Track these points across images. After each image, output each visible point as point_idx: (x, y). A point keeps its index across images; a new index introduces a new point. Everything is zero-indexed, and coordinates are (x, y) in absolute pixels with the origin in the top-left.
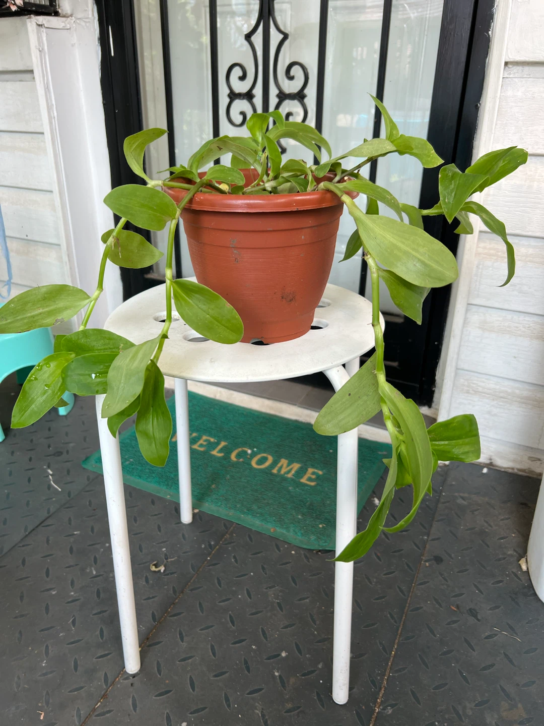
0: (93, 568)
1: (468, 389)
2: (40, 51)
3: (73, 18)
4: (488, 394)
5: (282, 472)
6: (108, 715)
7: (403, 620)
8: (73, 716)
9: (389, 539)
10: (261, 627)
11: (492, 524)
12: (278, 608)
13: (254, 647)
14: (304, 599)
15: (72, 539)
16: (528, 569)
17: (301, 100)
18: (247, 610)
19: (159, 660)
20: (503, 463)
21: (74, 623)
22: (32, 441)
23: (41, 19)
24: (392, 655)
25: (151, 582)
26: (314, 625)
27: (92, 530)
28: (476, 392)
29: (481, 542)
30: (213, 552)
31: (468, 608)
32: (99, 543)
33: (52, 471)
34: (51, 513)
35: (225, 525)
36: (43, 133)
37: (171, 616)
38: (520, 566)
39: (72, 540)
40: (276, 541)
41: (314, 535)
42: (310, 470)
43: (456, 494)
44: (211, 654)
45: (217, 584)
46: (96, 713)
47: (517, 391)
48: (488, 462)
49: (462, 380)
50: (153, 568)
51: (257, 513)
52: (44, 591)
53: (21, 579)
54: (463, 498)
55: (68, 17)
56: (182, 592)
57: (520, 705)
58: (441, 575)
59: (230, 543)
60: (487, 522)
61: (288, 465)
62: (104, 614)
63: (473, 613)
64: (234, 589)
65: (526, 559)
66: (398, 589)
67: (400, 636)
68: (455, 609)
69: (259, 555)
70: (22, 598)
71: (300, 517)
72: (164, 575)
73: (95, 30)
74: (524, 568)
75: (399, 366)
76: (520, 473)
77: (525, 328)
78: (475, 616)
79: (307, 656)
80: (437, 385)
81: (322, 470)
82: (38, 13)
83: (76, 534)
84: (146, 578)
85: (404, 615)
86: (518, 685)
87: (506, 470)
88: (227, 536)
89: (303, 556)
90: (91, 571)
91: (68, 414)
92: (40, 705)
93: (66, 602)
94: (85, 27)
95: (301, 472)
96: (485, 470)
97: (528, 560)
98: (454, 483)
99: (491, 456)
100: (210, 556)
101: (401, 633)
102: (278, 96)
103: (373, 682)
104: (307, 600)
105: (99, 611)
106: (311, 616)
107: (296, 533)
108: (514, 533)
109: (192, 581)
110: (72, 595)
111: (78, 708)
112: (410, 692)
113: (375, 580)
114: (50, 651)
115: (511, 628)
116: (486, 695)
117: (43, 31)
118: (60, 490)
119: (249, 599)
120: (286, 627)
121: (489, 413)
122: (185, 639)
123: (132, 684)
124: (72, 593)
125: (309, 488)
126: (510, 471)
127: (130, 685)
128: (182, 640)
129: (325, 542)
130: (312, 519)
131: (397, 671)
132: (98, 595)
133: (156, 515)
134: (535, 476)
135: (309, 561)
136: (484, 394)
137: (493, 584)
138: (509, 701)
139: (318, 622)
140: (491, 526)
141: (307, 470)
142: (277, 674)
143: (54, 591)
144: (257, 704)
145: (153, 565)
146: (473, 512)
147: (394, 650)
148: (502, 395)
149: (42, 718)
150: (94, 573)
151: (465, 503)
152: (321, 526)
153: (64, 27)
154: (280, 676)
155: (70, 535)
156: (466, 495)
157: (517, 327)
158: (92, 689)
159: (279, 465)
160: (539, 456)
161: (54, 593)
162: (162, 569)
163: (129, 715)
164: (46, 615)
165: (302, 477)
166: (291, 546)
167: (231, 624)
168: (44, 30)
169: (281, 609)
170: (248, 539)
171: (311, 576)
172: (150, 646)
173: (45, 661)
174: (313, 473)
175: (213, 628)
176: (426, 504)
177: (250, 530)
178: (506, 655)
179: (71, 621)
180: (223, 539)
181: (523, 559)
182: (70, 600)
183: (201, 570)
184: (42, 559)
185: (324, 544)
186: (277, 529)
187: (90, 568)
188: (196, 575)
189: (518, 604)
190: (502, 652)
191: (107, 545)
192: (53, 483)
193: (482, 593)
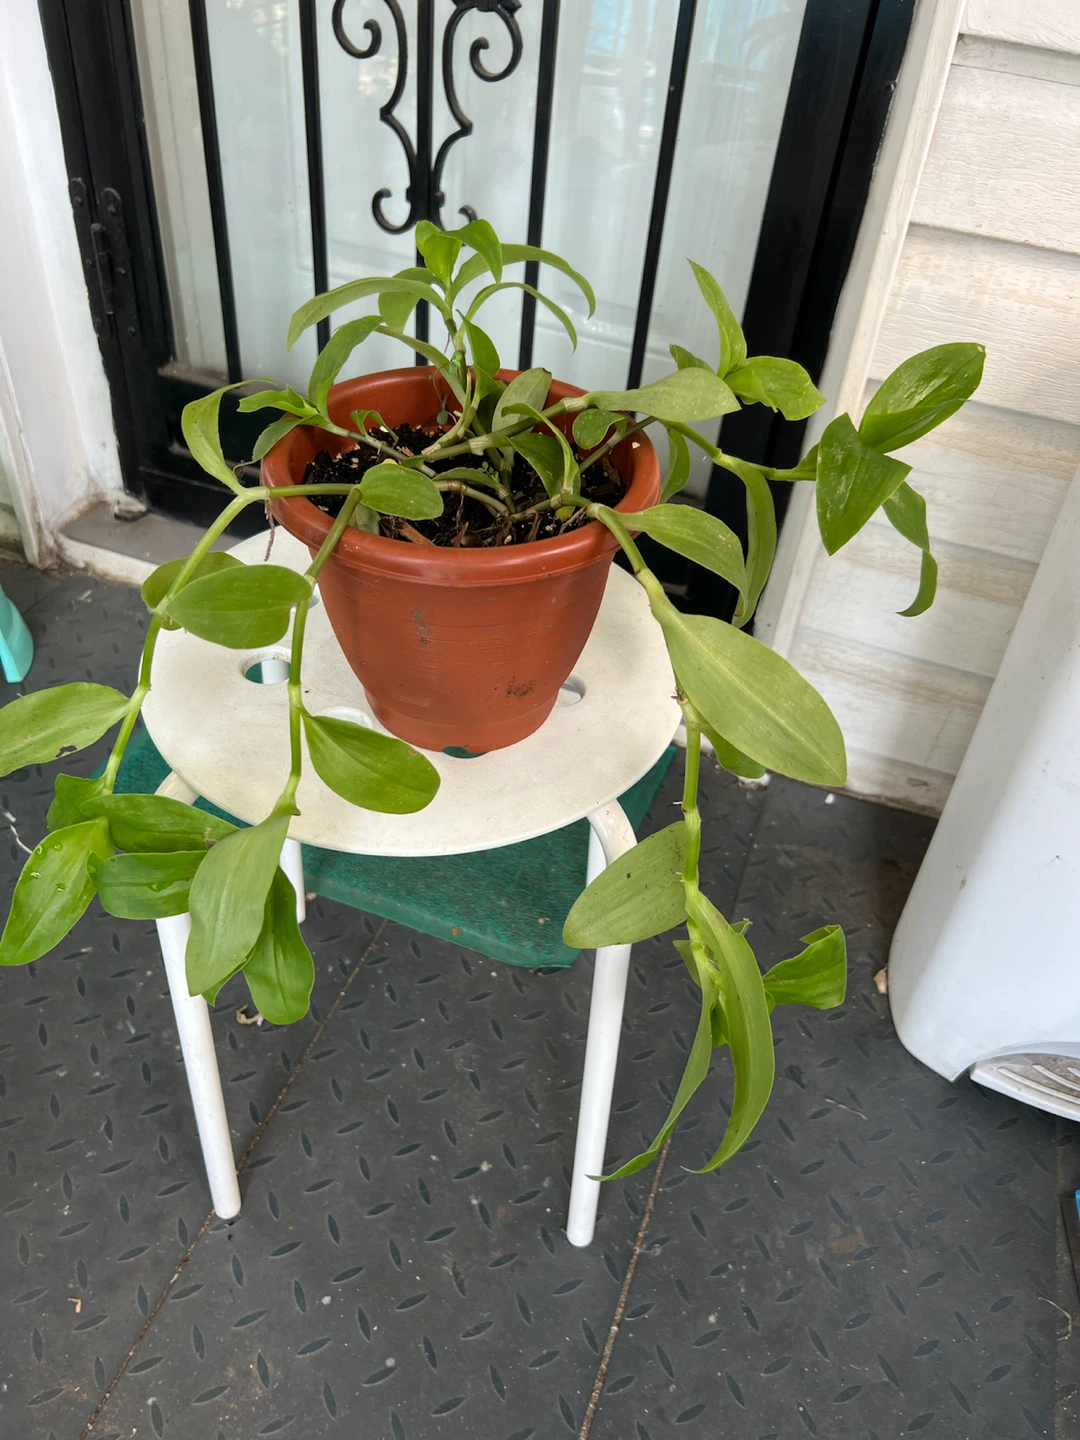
0: (128, 1022)
1: (814, 660)
4: (849, 673)
6: (194, 1294)
8: (133, 1302)
10: (443, 1120)
11: (835, 904)
12: (472, 1084)
13: (434, 1158)
14: (517, 1063)
15: (78, 964)
16: (887, 989)
17: (508, 15)
18: (419, 1090)
19: (272, 1190)
20: (862, 787)
21: (109, 1130)
24: (664, 1157)
25: (242, 1045)
26: (533, 1111)
27: (116, 944)
28: (829, 667)
30: (350, 980)
31: (787, 1066)
32: (132, 971)
33: (14, 816)
35: (367, 924)
37: (284, 1110)
38: (875, 986)
39: (78, 966)
40: (463, 957)
41: (529, 940)
43: (778, 846)
44: (362, 1174)
45: (362, 1044)
46: (172, 1294)
47: (902, 671)
48: (837, 784)
49: (805, 646)
50: (243, 1019)
51: (426, 899)
52: (41, 1072)
54: (788, 854)
56: (300, 1062)
57: (859, 1229)
59: (378, 961)
60: (827, 898)
62: (162, 1111)
63: (795, 1074)
64: (393, 1051)
65: (887, 972)
66: (674, 1038)
69: (433, 982)
71: (503, 903)
72: (264, 1031)
74: (882, 988)
76: (891, 804)
78: (798, 1080)
79: (525, 1167)
83: (85, 953)
84: (232, 1036)
86: (857, 1194)
87: (867, 798)
88: (373, 947)
89: (511, 981)
90: (126, 1028)
91: (25, 678)
92: (71, 1286)
93: (89, 1091)
96: (830, 799)
97: (890, 975)
98: (773, 823)
100: (345, 989)
103: (633, 1206)
104: (522, 1066)
105: (153, 1106)
106: (530, 1096)
107: (498, 936)
108: (871, 921)
109: (315, 1040)
110: (98, 1078)
111: (140, 1286)
112: (690, 1217)
113: (635, 1022)
114: (74, 1188)
115: (853, 1096)
116: (808, 1213)
119: (421, 1070)
120: (486, 1118)
121: (848, 705)
122: (315, 1149)
123: (230, 1237)
124: (98, 1074)
126: (873, 799)
127: (226, 1238)
128: (309, 1151)
129: (550, 953)
130: (526, 907)
131: (669, 1184)
132: (147, 1077)
134: (914, 810)
135: (521, 991)
136: (841, 674)
137: (830, 1018)
138: (843, 1223)
139: (540, 1106)
140: (833, 909)
142: (475, 1202)
143: (62, 1071)
144: (445, 1256)
145: (242, 1013)
146: (804, 880)
148: (873, 676)
149: (78, 1309)
150: (133, 1031)
151: (792, 864)
152: (541, 921)
154: (481, 1206)
155: (73, 956)
156: (794, 848)
158: (159, 1251)
160: (926, 779)
161: (62, 1074)
162: (260, 1019)
163: (231, 1291)
164: (53, 1118)
166: (491, 964)
167: (391, 1119)
169: (477, 1085)
170: (412, 952)
171: (525, 1019)
172: (252, 1166)
173: (68, 1207)
175: (361, 1127)
176: (725, 870)
177: (415, 932)
178: (842, 1144)
179: (103, 1127)
180: (366, 954)
181: (882, 972)
182: (95, 1087)
183: (330, 1016)
184: (29, 1006)
185: (548, 957)
186: (464, 929)
187: (124, 1022)
188: (322, 1027)
189: (866, 1053)
190: (836, 1139)
191: (149, 973)
192: (20, 843)
193: (810, 1037)
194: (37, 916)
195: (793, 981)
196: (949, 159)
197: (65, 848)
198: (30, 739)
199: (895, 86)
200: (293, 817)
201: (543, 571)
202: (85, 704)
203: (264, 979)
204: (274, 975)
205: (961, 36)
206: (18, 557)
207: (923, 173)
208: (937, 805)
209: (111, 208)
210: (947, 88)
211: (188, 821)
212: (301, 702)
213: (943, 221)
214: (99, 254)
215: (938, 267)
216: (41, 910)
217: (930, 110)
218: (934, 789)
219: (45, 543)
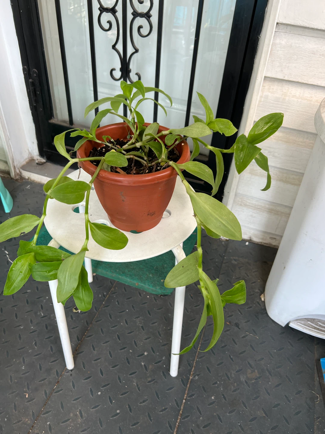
0: (41, 312)
1: (241, 203)
4: (251, 206)
6: (61, 392)
7: (203, 331)
8: (43, 394)
10: (133, 340)
13: (131, 351)
14: (155, 323)
15: (27, 295)
16: (264, 300)
17: (148, 19)
18: (126, 331)
19: (83, 361)
20: (256, 240)
21: (36, 343)
25: (74, 318)
26: (160, 337)
27: (38, 289)
28: (245, 205)
30: (106, 299)
31: (235, 323)
32: (42, 297)
33: (7, 252)
35: (111, 283)
37: (87, 337)
38: (261, 299)
39: (27, 296)
40: (139, 292)
41: (159, 286)
43: (232, 258)
44: (110, 356)
45: (109, 318)
46: (54, 392)
48: (249, 239)
49: (238, 199)
51: (128, 275)
52: (16, 327)
54: (235, 260)
56: (91, 323)
57: (256, 371)
59: (114, 293)
60: (246, 273)
62: (51, 338)
63: (237, 325)
64: (118, 320)
65: (264, 294)
68: (229, 324)
69: (130, 299)
70: (4, 331)
71: (151, 276)
72: (81, 314)
76: (265, 245)
78: (238, 327)
79: (157, 353)
80: (224, 195)
83: (29, 292)
84: (71, 316)
85: (204, 329)
86: (256, 360)
87: (258, 243)
88: (113, 289)
89: (153, 299)
91: (11, 211)
92: (25, 390)
93: (29, 332)
96: (247, 243)
97: (265, 295)
98: (230, 251)
99: (251, 236)
100: (105, 301)
101: (202, 338)
102: (133, 14)
103: (189, 364)
104: (156, 324)
105: (48, 337)
106: (159, 332)
107: (149, 286)
108: (259, 280)
109: (96, 317)
110: (32, 328)
111: (45, 390)
112: (206, 368)
113: (190, 310)
114: (25, 361)
115: (254, 331)
116: (241, 366)
119: (127, 325)
121: (252, 216)
122: (96, 349)
123: (71, 375)
124: (32, 327)
126: (260, 243)
127: (70, 375)
128: (94, 350)
130: (157, 277)
131: (200, 358)
132: (47, 328)
134: (272, 246)
135: (156, 301)
136: (249, 206)
137: (247, 309)
138: (251, 369)
139: (162, 336)
140: (248, 276)
142: (143, 364)
143: (22, 327)
144: (134, 380)
145: (74, 309)
146: (239, 268)
147: (199, 347)
148: (259, 207)
149: (27, 396)
150: (42, 315)
151: (236, 263)
152: (162, 281)
154: (145, 365)
155: (25, 293)
156: (237, 258)
158: (51, 379)
160: (274, 237)
161: (22, 328)
162: (80, 311)
163: (71, 391)
164: (20, 341)
166: (147, 294)
167: (118, 340)
169: (143, 330)
170: (124, 290)
171: (158, 310)
172: (78, 354)
173: (24, 366)
175: (109, 342)
176: (216, 265)
177: (124, 285)
178: (251, 346)
179: (34, 343)
180: (111, 291)
181: (263, 295)
182: (31, 331)
183: (100, 310)
184: (12, 308)
185: (164, 291)
186: (139, 283)
187: (40, 312)
188: (98, 313)
189: (258, 319)
190: (249, 344)
191: (47, 297)
192: (9, 260)
193: (242, 314)
194: (14, 281)
195: (230, 296)
196: (275, 58)
197: (22, 261)
198: (12, 230)
199: (260, 37)
200: (87, 251)
201: (156, 181)
202: (28, 220)
203: (79, 298)
204: (82, 297)
205: (277, 23)
206: (8, 176)
207: (268, 62)
208: (278, 245)
209: (35, 75)
210: (274, 38)
211: (57, 253)
212: (88, 219)
213: (274, 76)
214: (31, 88)
215: (273, 89)
216: (15, 279)
217: (269, 45)
218: (277, 240)
219: (16, 172)
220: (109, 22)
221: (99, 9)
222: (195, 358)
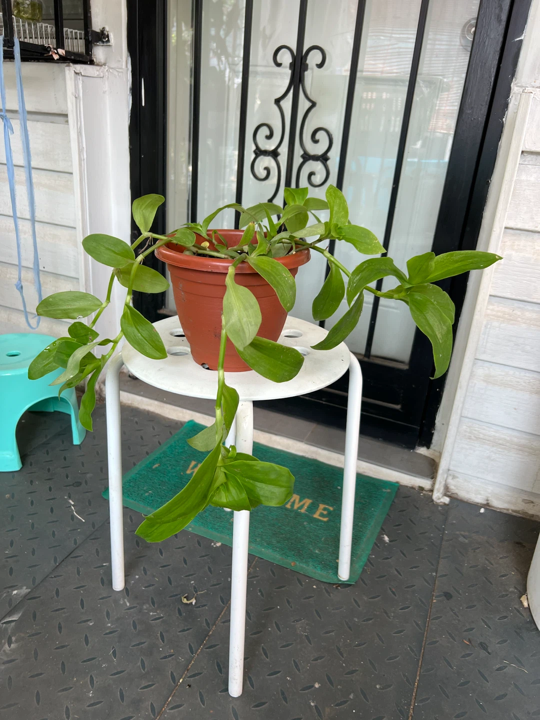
0: (126, 600)
1: (470, 435)
2: (76, 98)
3: (106, 67)
4: (488, 441)
5: (296, 506)
7: (422, 653)
9: (401, 575)
10: (293, 659)
11: (493, 562)
12: (307, 641)
13: (288, 678)
14: (333, 631)
16: (528, 605)
17: (324, 162)
18: (278, 642)
19: (201, 691)
20: (498, 504)
21: (114, 653)
22: (49, 470)
23: (79, 68)
24: (416, 686)
25: (184, 614)
26: (341, 657)
28: (478, 438)
29: (484, 579)
31: (479, 642)
32: (128, 575)
33: (73, 502)
34: (78, 544)
36: (72, 173)
37: (207, 649)
38: (521, 602)
39: (102, 571)
40: (298, 577)
41: (332, 570)
42: (322, 506)
43: (458, 532)
44: (249, 685)
45: (247, 617)
47: (515, 440)
48: (485, 502)
49: (465, 427)
50: (185, 601)
51: (277, 548)
52: (80, 623)
53: (56, 610)
55: (101, 66)
56: (214, 624)
58: (452, 610)
59: (254, 577)
60: (488, 560)
61: (300, 501)
62: (142, 646)
63: (483, 646)
64: (263, 621)
65: (527, 596)
66: (414, 624)
67: (421, 668)
68: (468, 643)
69: (283, 589)
70: (60, 628)
71: (317, 551)
72: (196, 608)
73: (127, 80)
74: (526, 604)
75: (401, 409)
76: (514, 514)
77: (525, 383)
78: (486, 650)
79: (339, 687)
80: (436, 428)
81: (332, 506)
82: (76, 62)
83: (105, 566)
84: (179, 610)
85: (423, 649)
86: (529, 713)
87: (502, 511)
89: (324, 590)
90: (125, 603)
91: (82, 443)
93: (104, 633)
94: (118, 77)
95: (313, 508)
96: (482, 510)
97: (529, 597)
98: (454, 522)
99: (488, 497)
101: (421, 665)
102: (302, 156)
103: (401, 712)
104: (333, 634)
105: (137, 642)
106: (339, 649)
107: (315, 568)
108: (514, 571)
109: (222, 614)
110: (109, 626)
113: (392, 614)
114: (95, 682)
115: (520, 662)
117: (79, 79)
118: (84, 521)
119: (279, 632)
121: (489, 457)
124: (109, 625)
125: (323, 524)
126: (505, 511)
128: (220, 671)
130: (329, 555)
131: (421, 701)
132: (135, 628)
133: (180, 548)
134: (528, 517)
135: (330, 596)
136: (484, 441)
137: (499, 619)
139: (345, 655)
140: (492, 565)
141: (319, 506)
142: (312, 704)
143: (91, 622)
145: (185, 598)
146: (474, 550)
147: (417, 681)
148: (501, 442)
150: (128, 604)
151: (467, 541)
153: (98, 75)
154: (316, 706)
155: (99, 567)
156: (467, 533)
157: (518, 382)
159: (292, 500)
160: (532, 499)
161: (91, 624)
162: (194, 601)
164: (86, 646)
165: (314, 513)
166: (313, 581)
167: (264, 657)
168: (81, 78)
169: (310, 642)
170: (271, 573)
171: (334, 610)
172: (190, 677)
173: (91, 692)
174: (325, 509)
175: (248, 660)
176: (432, 542)
177: (272, 563)
178: (516, 685)
179: (111, 652)
181: (524, 596)
182: (107, 631)
184: (76, 590)
186: (297, 563)
187: (123, 601)
188: (226, 607)
189: (522, 638)
190: (512, 683)
191: (137, 577)
192: (75, 514)
193: (490, 627)
196: (520, 201)
199: (491, 181)
205: (523, 152)
207: (510, 206)
208: (538, 514)
210: (517, 173)
213: (519, 226)
215: (519, 245)
217: (511, 181)
218: (537, 505)
220: (267, 169)
221: (255, 152)
222: (411, 701)
